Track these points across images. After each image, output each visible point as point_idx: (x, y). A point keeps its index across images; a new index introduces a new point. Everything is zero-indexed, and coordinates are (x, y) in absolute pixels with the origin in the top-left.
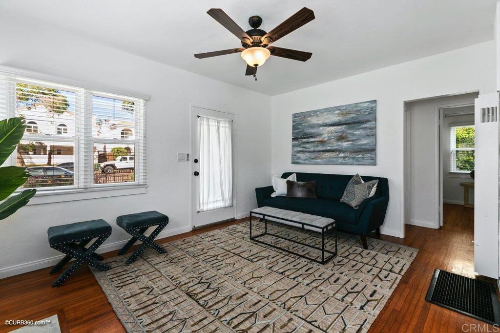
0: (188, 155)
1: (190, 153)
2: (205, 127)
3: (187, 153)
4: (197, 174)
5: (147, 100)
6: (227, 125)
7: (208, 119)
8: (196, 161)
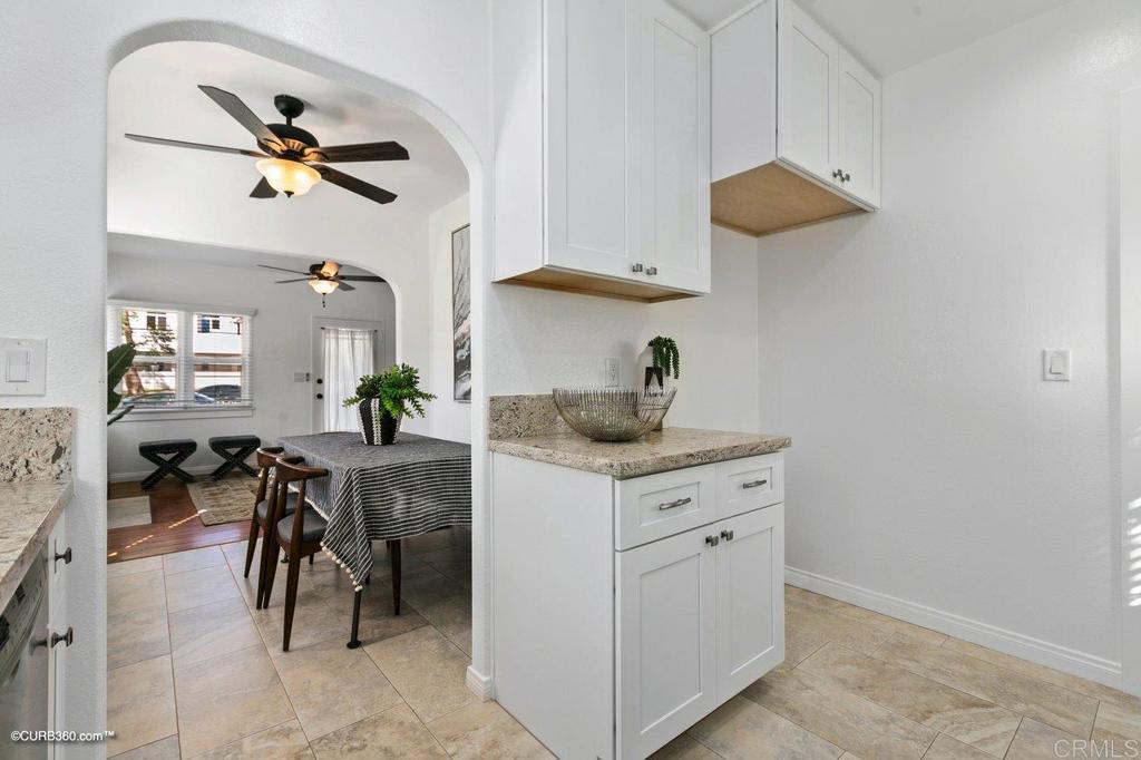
0: (308, 375)
1: (311, 372)
2: (333, 341)
3: (305, 372)
4: (320, 396)
5: (255, 314)
6: (367, 336)
7: (337, 332)
8: (320, 381)
